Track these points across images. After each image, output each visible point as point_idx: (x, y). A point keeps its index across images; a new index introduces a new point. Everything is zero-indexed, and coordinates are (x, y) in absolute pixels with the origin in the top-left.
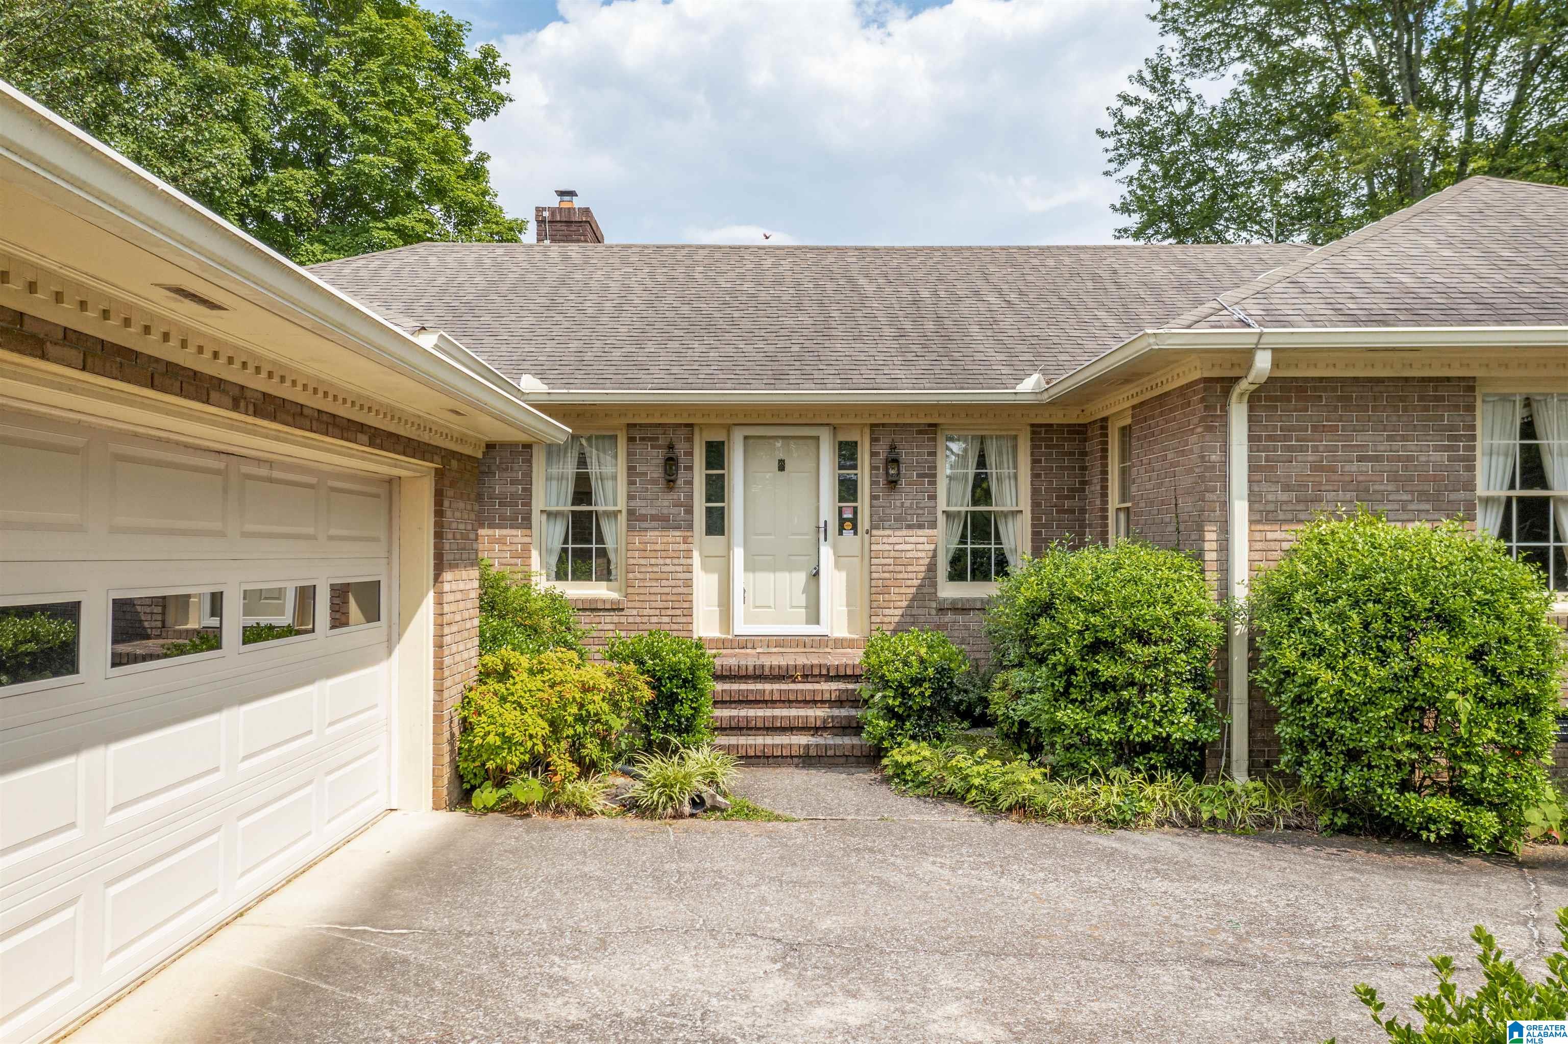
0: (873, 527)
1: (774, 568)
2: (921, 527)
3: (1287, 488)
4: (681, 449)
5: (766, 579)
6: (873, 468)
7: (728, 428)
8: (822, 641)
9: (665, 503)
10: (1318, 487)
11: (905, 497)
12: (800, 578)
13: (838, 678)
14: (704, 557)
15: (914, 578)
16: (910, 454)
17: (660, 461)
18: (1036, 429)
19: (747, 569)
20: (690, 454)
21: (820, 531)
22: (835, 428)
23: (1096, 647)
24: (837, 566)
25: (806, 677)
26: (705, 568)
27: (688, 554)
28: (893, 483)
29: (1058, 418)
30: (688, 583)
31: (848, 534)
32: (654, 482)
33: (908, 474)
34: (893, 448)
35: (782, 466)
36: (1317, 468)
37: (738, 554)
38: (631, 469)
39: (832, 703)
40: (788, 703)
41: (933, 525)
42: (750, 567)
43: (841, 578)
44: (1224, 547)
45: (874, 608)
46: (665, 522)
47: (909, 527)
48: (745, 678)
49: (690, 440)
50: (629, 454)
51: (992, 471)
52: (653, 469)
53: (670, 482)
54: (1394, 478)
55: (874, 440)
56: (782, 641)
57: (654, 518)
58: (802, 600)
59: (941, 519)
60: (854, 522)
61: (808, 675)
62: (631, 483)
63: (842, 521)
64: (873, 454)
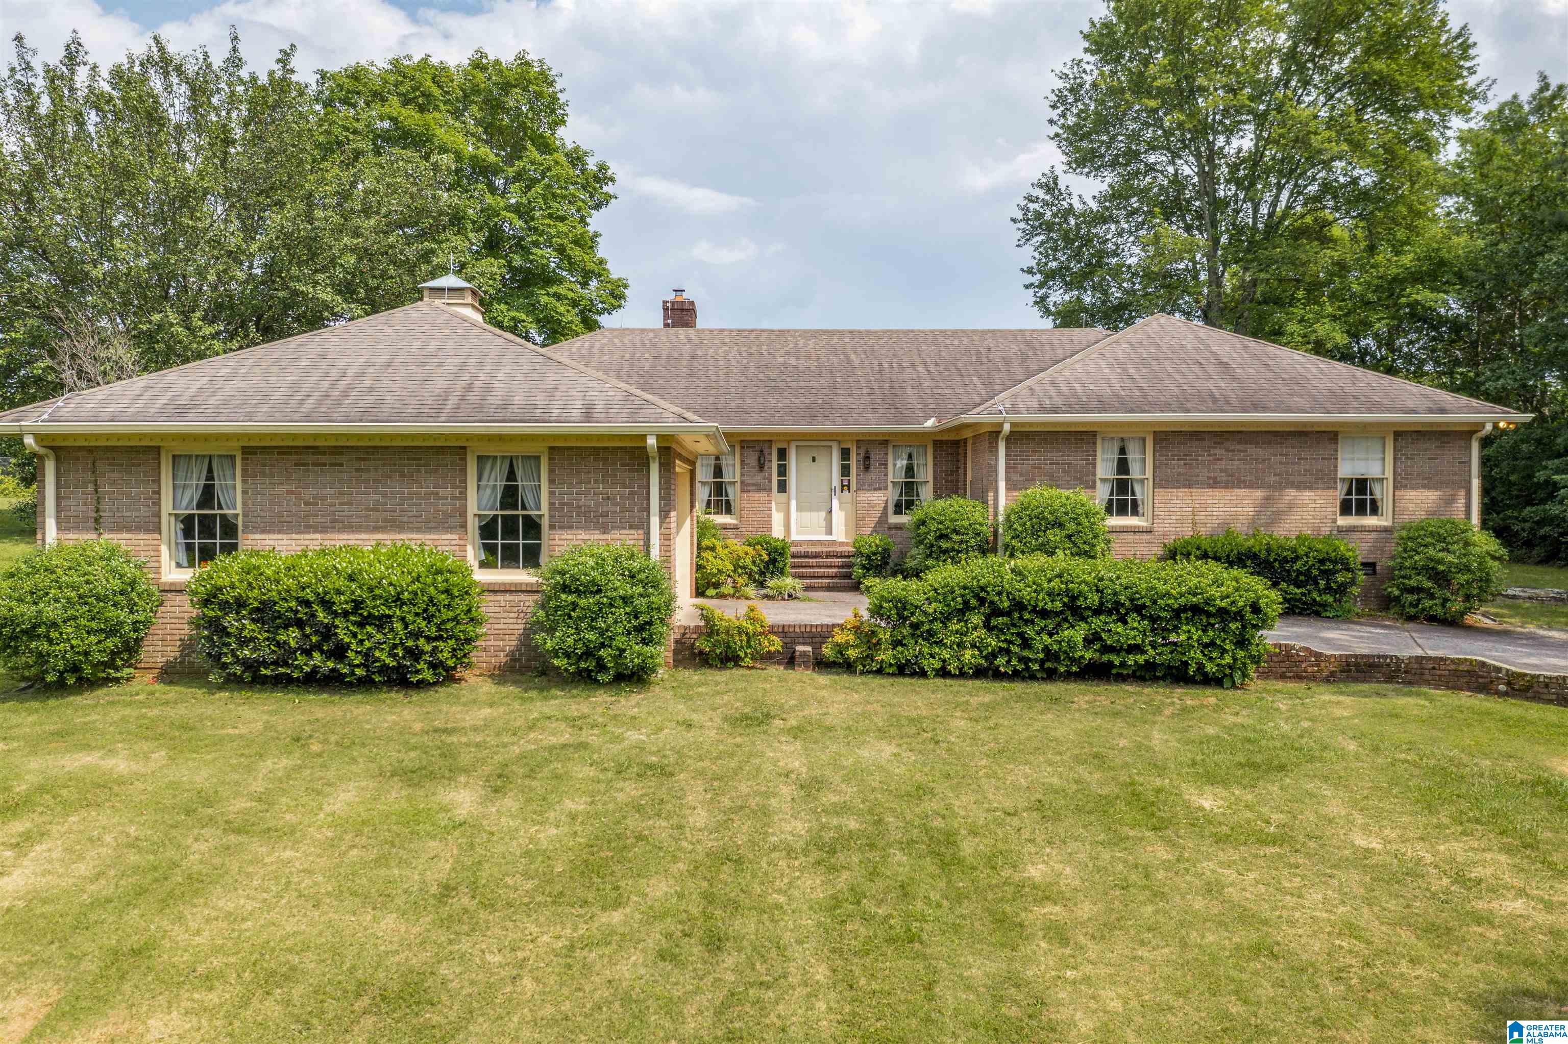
0: (858, 489)
1: (810, 510)
2: (880, 489)
3: (1021, 475)
4: (766, 452)
5: (806, 515)
6: (858, 461)
7: (789, 442)
8: (834, 542)
9: (759, 478)
10: (1034, 475)
11: (873, 475)
12: (823, 514)
13: (841, 557)
14: (777, 504)
15: (877, 513)
16: (876, 455)
17: (756, 457)
18: (936, 443)
19: (797, 510)
20: (770, 454)
21: (832, 491)
22: (839, 442)
23: (943, 536)
24: (841, 509)
25: (827, 557)
26: (777, 510)
27: (770, 502)
28: (867, 468)
29: (945, 438)
30: (770, 516)
31: (846, 492)
32: (753, 467)
33: (874, 463)
34: (867, 452)
35: (814, 460)
36: (1034, 467)
37: (793, 503)
38: (742, 462)
39: (839, 567)
40: (820, 567)
41: (886, 488)
42: (800, 509)
43: (842, 514)
44: (996, 499)
45: (858, 527)
46: (759, 488)
47: (875, 489)
48: (801, 557)
49: (770, 447)
50: (742, 454)
51: (915, 462)
52: (752, 460)
53: (761, 467)
54: (1064, 471)
55: (858, 447)
56: (814, 543)
57: (754, 485)
58: (823, 524)
59: (890, 485)
60: (848, 486)
61: (829, 555)
62: (742, 468)
63: (843, 486)
64: (858, 454)
